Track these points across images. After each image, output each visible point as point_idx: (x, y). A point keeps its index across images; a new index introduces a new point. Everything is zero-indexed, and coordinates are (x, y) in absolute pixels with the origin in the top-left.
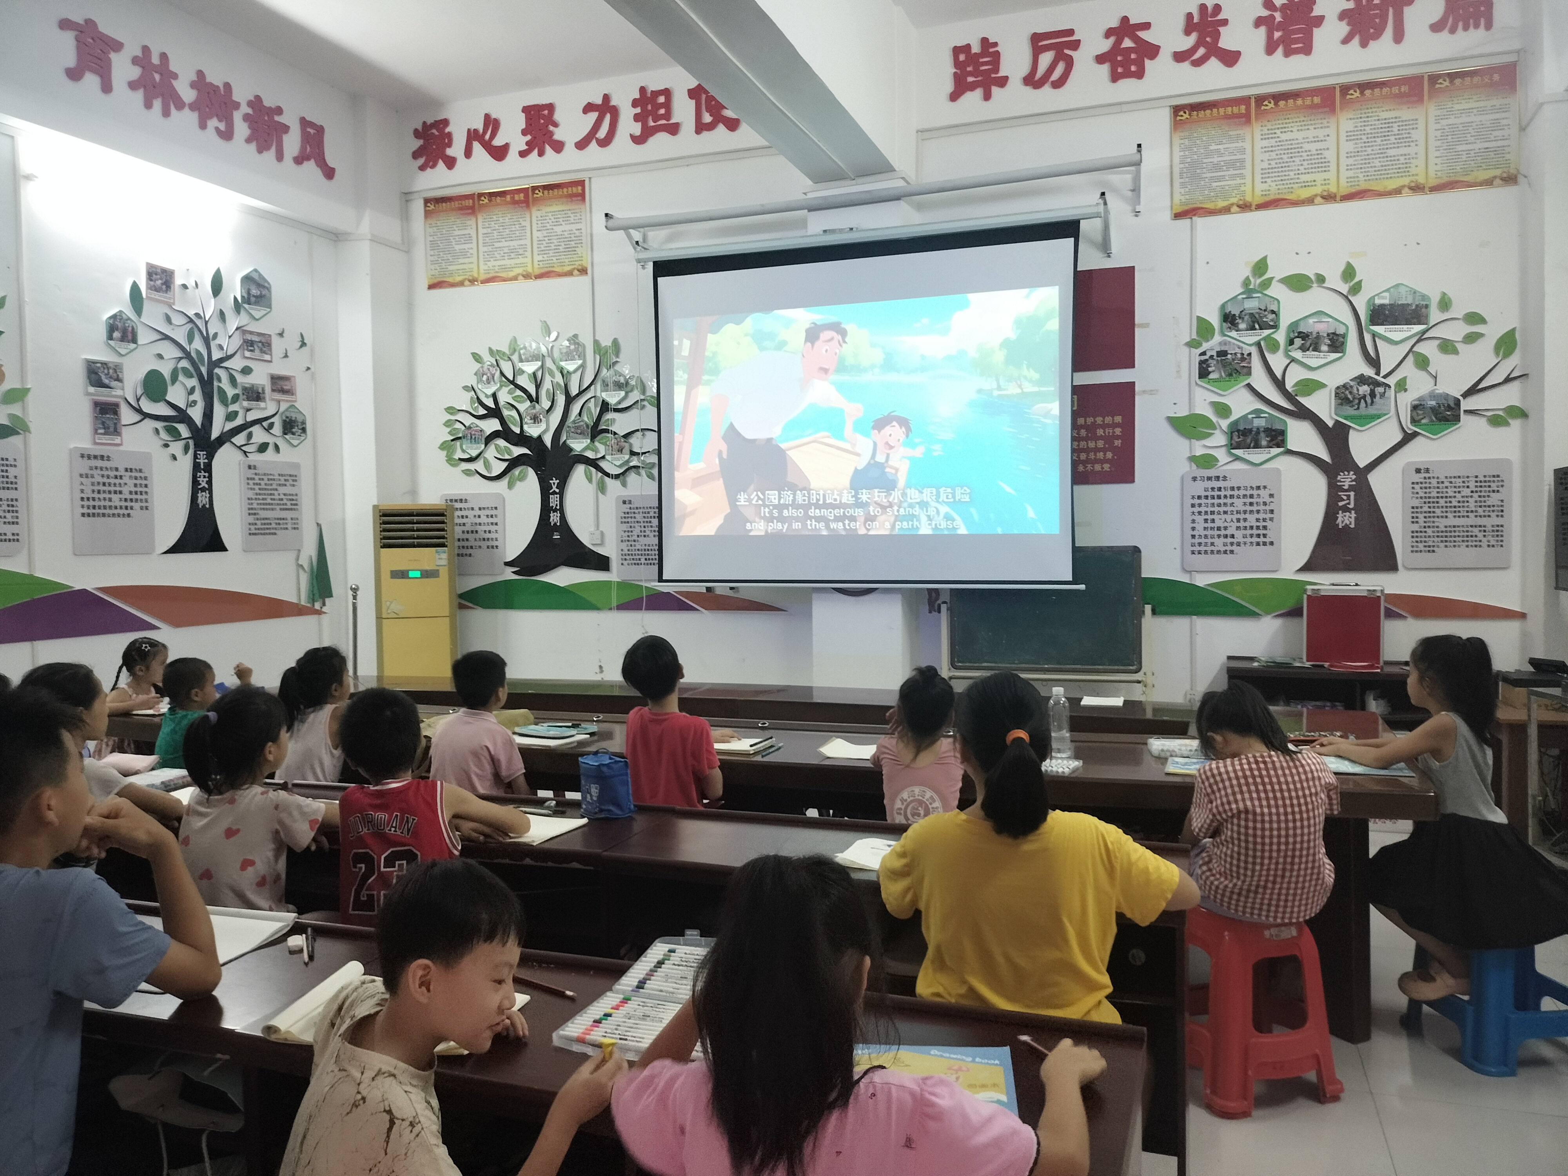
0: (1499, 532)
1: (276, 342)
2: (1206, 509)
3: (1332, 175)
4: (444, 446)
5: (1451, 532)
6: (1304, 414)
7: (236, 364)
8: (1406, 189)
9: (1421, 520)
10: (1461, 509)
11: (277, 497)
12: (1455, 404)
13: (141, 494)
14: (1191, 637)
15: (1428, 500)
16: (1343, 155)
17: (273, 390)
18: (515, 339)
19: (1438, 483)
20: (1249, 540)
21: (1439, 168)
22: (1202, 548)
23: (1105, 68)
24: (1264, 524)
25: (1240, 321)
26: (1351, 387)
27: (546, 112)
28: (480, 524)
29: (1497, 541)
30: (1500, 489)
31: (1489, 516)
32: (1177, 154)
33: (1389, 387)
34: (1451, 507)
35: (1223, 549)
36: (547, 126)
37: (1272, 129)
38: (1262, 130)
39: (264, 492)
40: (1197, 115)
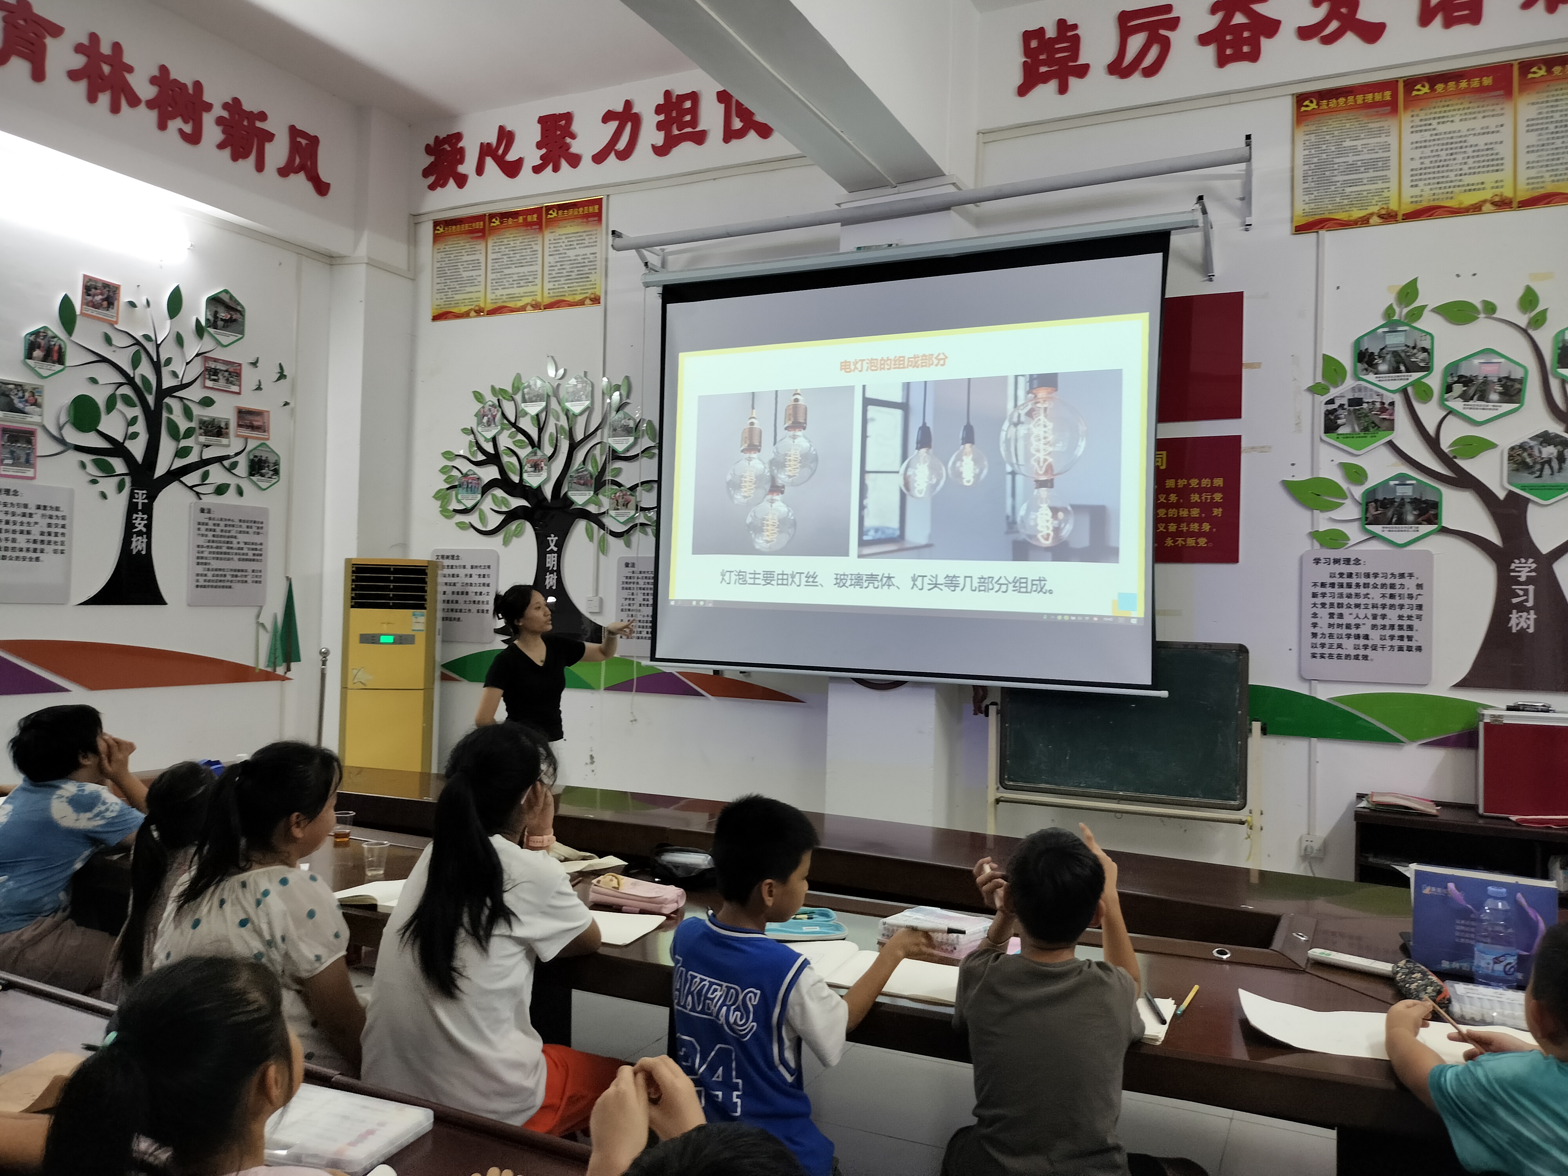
1: (247, 372)
2: (1332, 600)
3: (1507, 175)
4: (439, 496)
6: (1465, 481)
7: (194, 394)
11: (235, 545)
13: (57, 536)
14: (1310, 766)
16: (1522, 150)
17: (239, 426)
18: (518, 377)
20: (1388, 643)
22: (1326, 651)
23: (1210, 51)
24: (1409, 623)
25: (1380, 361)
26: (1531, 448)
27: (563, 123)
28: (471, 585)
32: (1301, 153)
35: (1354, 653)
36: (564, 138)
37: (1426, 120)
38: (1412, 121)
39: (218, 539)
40: (1328, 105)
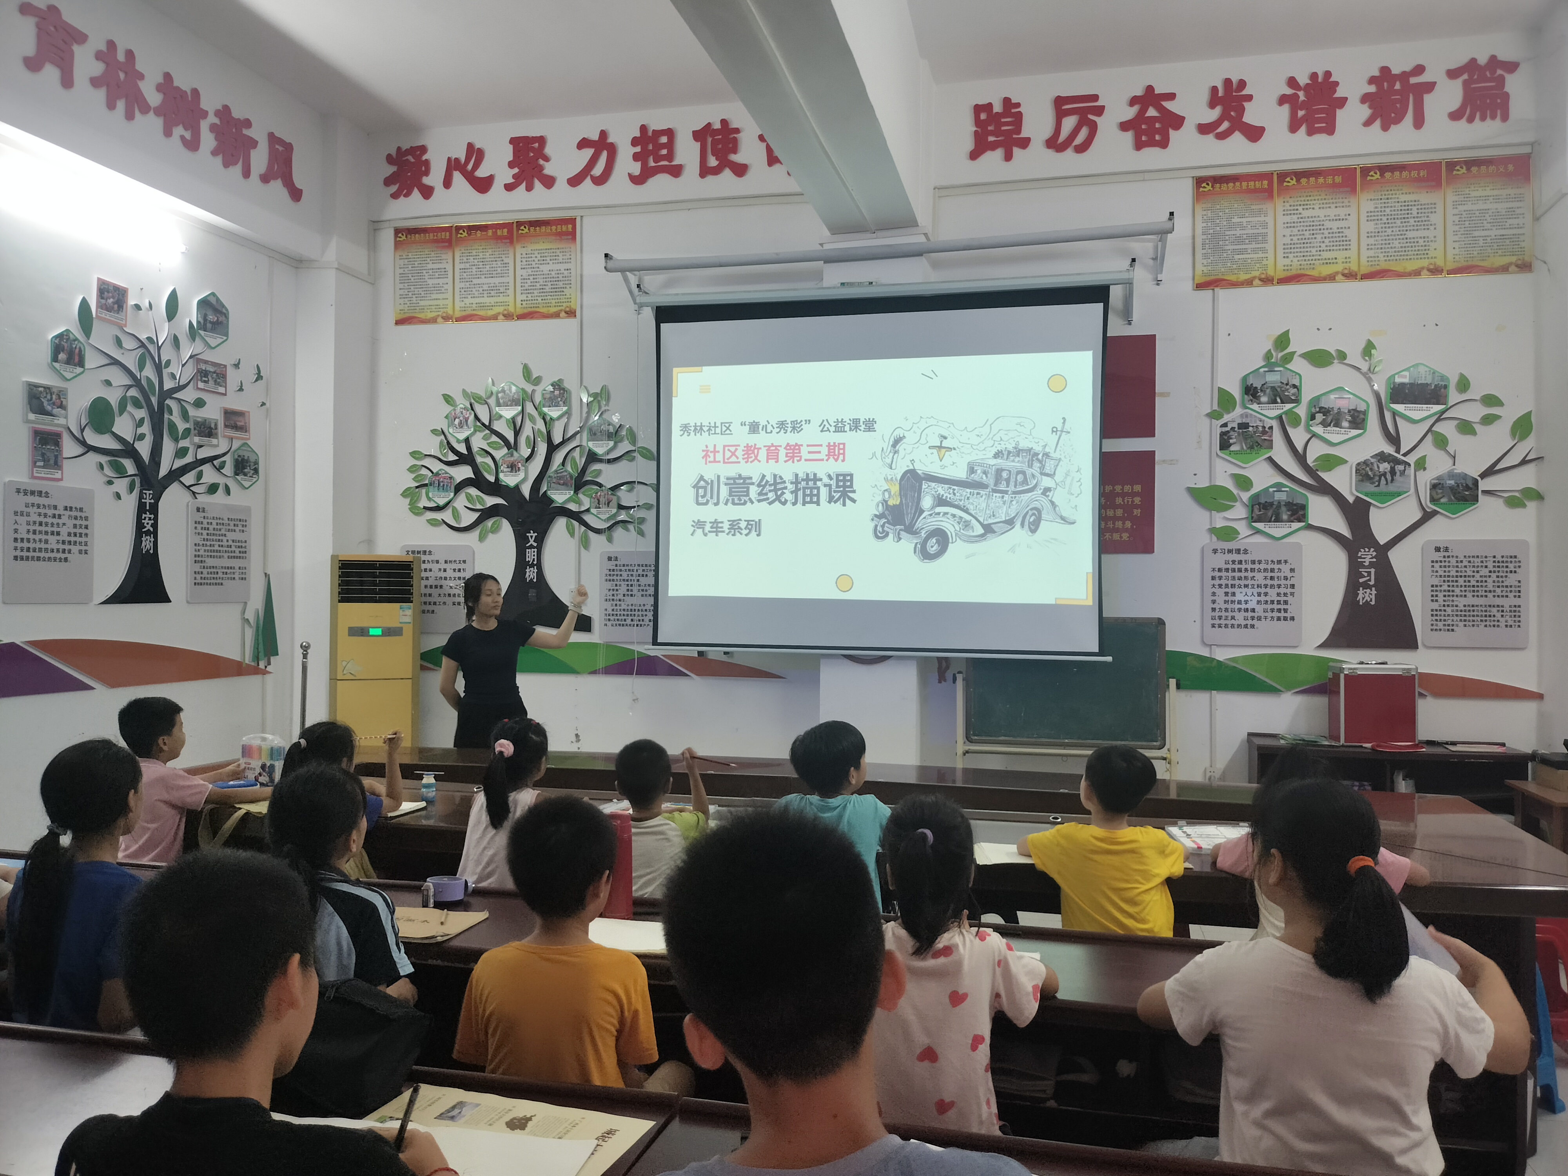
0: (1516, 611)
1: (231, 373)
2: (1227, 582)
3: (1353, 253)
4: (406, 493)
5: (1470, 611)
6: (1325, 489)
7: (189, 395)
8: (1425, 271)
9: (1441, 598)
10: (1479, 589)
11: (225, 543)
12: (1473, 484)
13: (81, 536)
14: (1211, 712)
15: (1446, 579)
16: (1364, 235)
17: (226, 426)
18: (493, 383)
20: (1269, 614)
21: (1457, 251)
22: (1223, 622)
23: (1129, 136)
24: (1285, 598)
25: (1262, 394)
26: (1372, 463)
27: (536, 145)
28: (445, 578)
29: (1515, 621)
30: (1518, 570)
31: (1507, 596)
32: (1200, 226)
33: (1409, 465)
34: (1469, 586)
35: (1243, 623)
36: (537, 160)
37: (1294, 206)
38: (1284, 206)
39: (211, 537)
40: (1220, 188)
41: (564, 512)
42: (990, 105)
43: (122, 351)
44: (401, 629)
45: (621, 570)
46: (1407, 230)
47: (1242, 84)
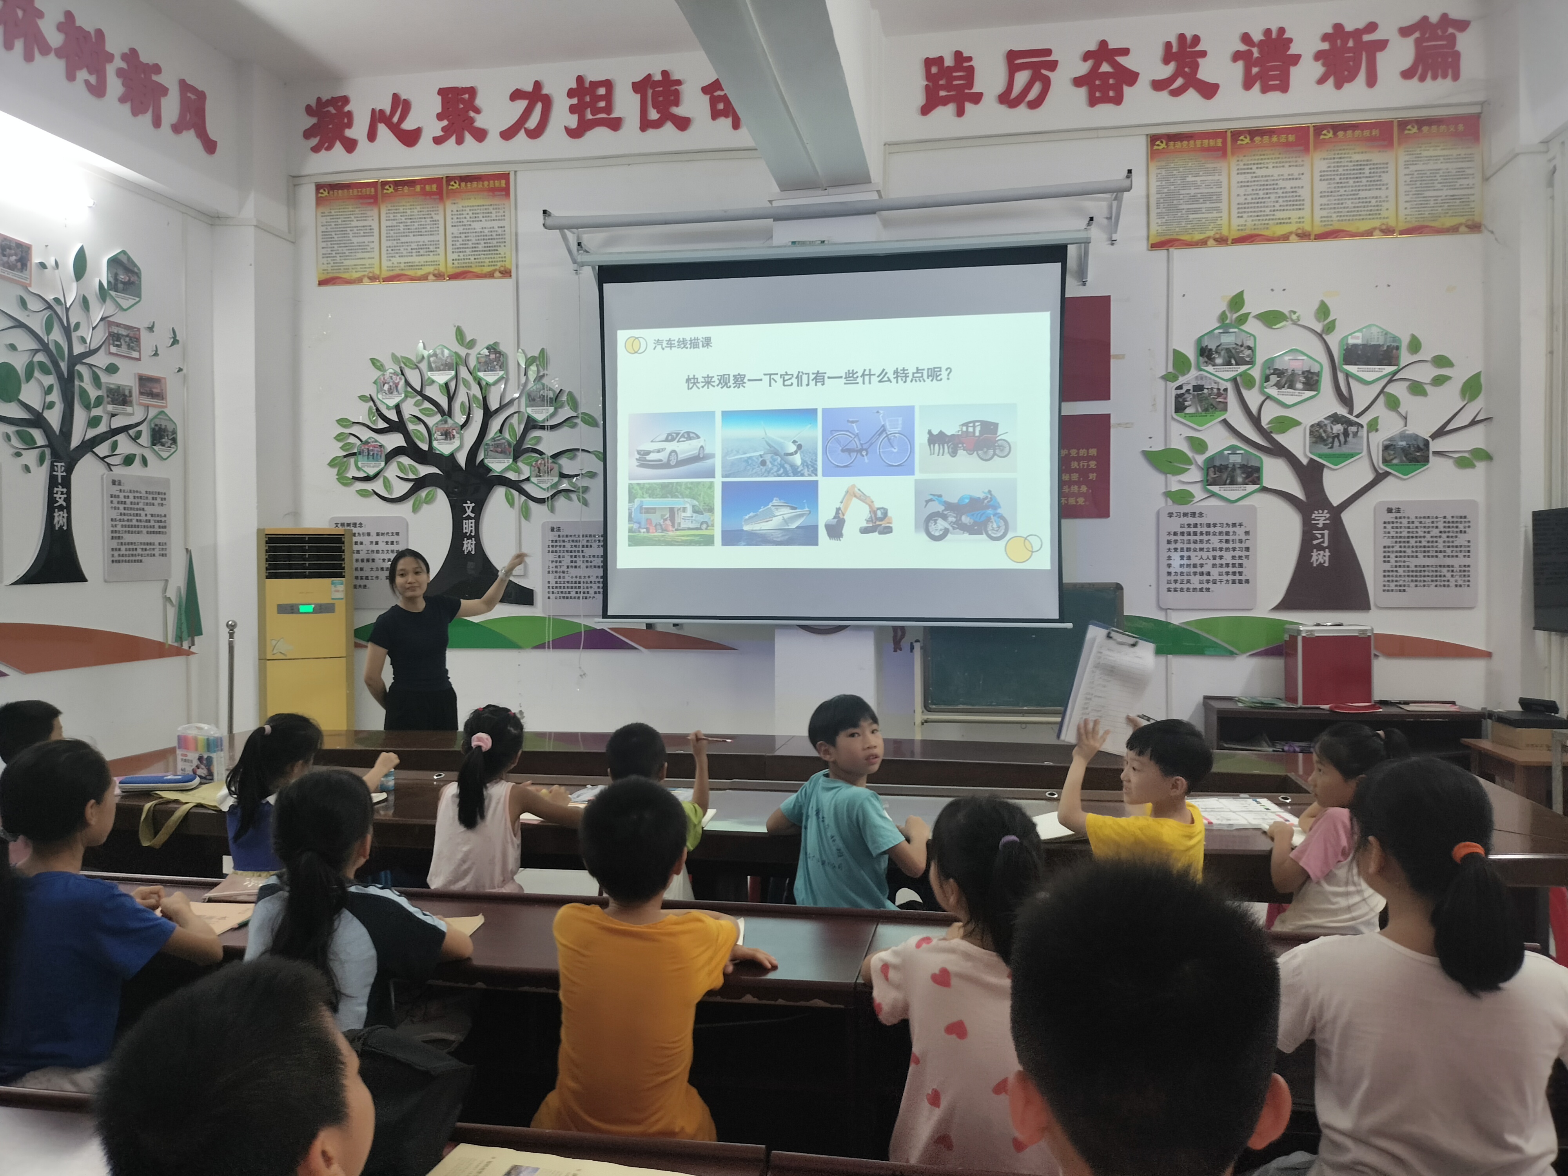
0: (1465, 571)
1: (144, 336)
2: (1182, 546)
3: (1306, 213)
4: (333, 463)
5: (1420, 571)
6: (1279, 451)
7: (100, 360)
8: (1377, 232)
9: (1393, 559)
10: (1430, 549)
11: (143, 518)
12: (1424, 445)
14: (1167, 677)
15: (1398, 540)
16: (1317, 195)
17: (141, 393)
19: (1409, 523)
20: (1225, 578)
21: (1408, 212)
22: (1178, 586)
23: (1083, 92)
24: (1240, 561)
25: (1216, 356)
26: (1326, 425)
27: (467, 96)
28: (378, 552)
29: (1464, 581)
30: (1467, 529)
31: (1457, 556)
32: (1154, 184)
33: (1362, 426)
34: (1420, 547)
35: (1199, 586)
36: (468, 111)
37: (1248, 165)
38: (1238, 165)
39: (129, 512)
40: (1174, 146)
41: (502, 481)
42: (941, 59)
43: (27, 313)
44: (333, 605)
45: (564, 541)
46: (1359, 190)
47: (1196, 39)
